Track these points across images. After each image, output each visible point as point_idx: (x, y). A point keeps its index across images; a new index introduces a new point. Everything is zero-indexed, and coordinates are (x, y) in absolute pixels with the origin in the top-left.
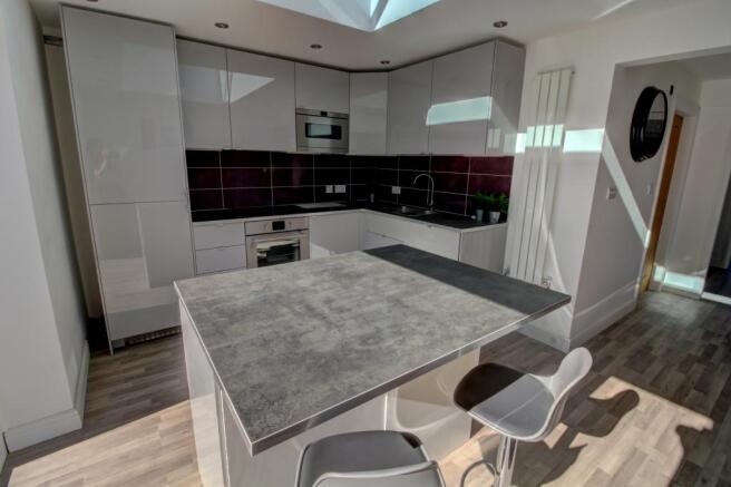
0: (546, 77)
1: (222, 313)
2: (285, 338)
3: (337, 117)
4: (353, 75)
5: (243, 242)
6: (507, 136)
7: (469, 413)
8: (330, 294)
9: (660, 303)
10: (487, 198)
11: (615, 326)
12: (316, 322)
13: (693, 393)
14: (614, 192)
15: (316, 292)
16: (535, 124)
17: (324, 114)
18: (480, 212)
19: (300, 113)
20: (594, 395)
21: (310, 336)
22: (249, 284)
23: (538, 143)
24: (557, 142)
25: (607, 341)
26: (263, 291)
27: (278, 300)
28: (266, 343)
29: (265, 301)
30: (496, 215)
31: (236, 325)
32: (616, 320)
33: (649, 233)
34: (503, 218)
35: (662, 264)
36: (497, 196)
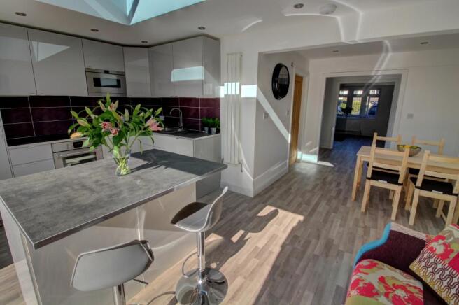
0: (230, 57)
1: (24, 195)
2: (64, 201)
3: (118, 74)
4: (125, 48)
5: (52, 157)
6: (216, 88)
7: (175, 225)
8: (99, 178)
9: (299, 168)
10: (208, 120)
11: (278, 181)
12: (85, 192)
13: (304, 206)
14: (267, 115)
15: (91, 178)
16: (228, 82)
17: (106, 72)
18: (206, 129)
19: (88, 71)
20: (259, 215)
21: (80, 199)
22: (47, 179)
23: (230, 93)
24: (238, 93)
25: (272, 188)
26: (55, 181)
27: (64, 184)
28: (51, 205)
29: (55, 186)
30: (214, 130)
31: (32, 200)
32: (278, 178)
33: (290, 135)
34: (218, 131)
35: (300, 150)
36: (214, 119)
